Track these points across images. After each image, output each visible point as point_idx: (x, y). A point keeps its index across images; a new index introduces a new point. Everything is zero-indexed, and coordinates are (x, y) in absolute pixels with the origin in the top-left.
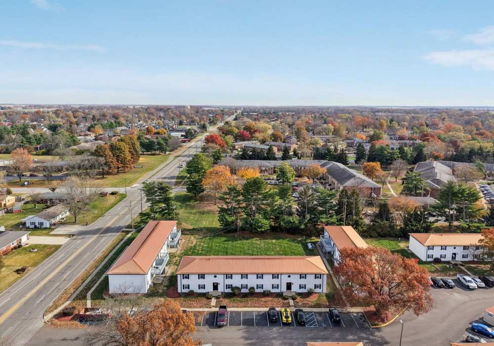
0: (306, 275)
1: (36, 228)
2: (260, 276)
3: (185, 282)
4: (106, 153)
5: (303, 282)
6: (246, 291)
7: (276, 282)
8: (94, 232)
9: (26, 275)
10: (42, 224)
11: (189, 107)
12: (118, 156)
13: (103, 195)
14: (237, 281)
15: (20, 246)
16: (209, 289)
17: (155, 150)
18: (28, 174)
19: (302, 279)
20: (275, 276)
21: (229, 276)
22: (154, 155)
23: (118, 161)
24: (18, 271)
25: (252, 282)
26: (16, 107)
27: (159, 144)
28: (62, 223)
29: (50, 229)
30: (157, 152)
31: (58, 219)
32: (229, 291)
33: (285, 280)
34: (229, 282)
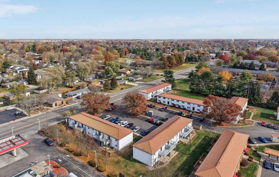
0: (200, 105)
1: (131, 80)
2: (183, 102)
3: (159, 99)
4: (164, 59)
5: (199, 108)
6: (178, 106)
7: (189, 106)
8: (146, 84)
9: (122, 90)
10: (133, 79)
11: (233, 40)
12: (170, 62)
13: (158, 75)
14: (175, 102)
15: (125, 84)
16: (166, 103)
17: (193, 61)
18: (139, 66)
19: (198, 107)
20: (189, 103)
21: (173, 100)
22: (192, 63)
23: (170, 63)
24: (121, 89)
25: (180, 104)
26: (151, 40)
27: (195, 58)
28: (139, 81)
29: (135, 81)
30: (194, 62)
31: (138, 79)
32: (172, 105)
33: (192, 106)
34: (173, 102)
